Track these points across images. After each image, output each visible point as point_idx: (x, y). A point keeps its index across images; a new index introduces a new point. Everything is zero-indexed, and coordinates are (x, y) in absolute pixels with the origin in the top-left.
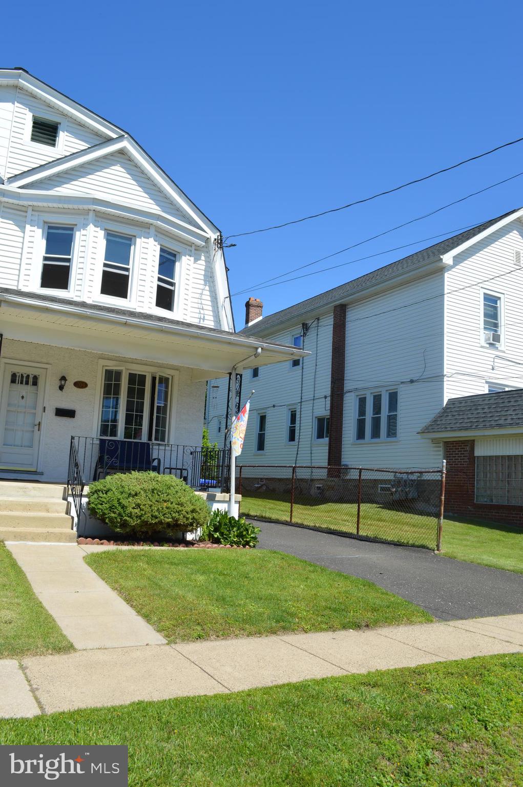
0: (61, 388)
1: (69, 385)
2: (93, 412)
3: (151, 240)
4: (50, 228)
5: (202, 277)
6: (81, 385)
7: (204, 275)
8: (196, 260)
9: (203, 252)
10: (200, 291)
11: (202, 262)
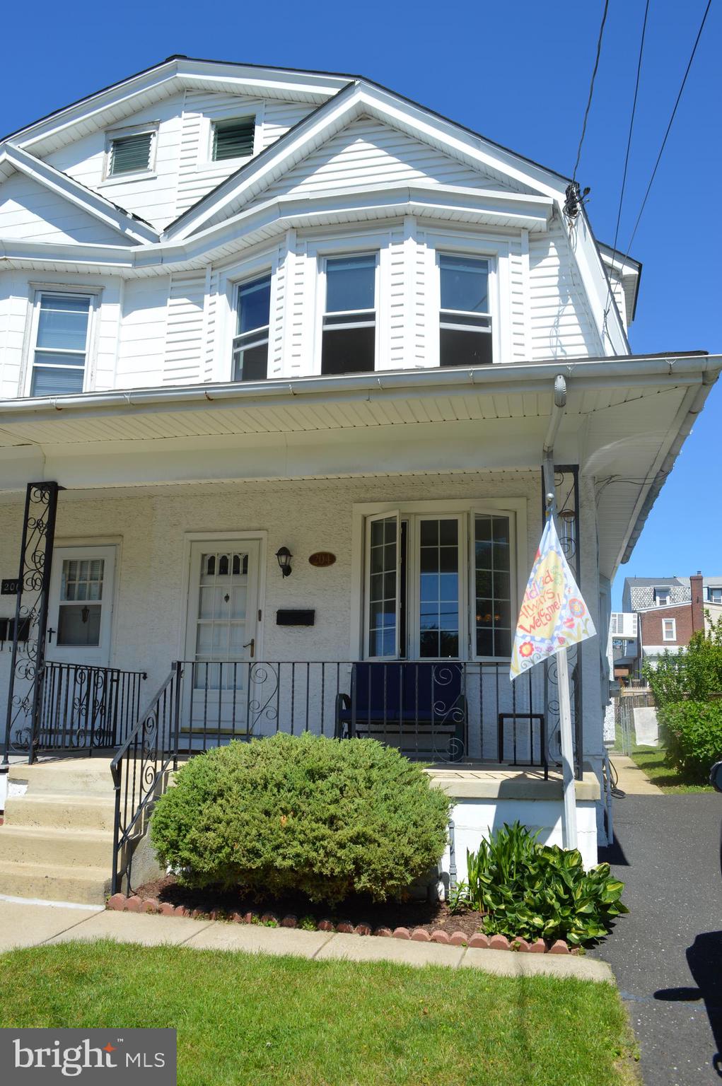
0: (287, 570)
1: (300, 562)
2: (350, 608)
3: (410, 244)
4: (242, 288)
5: (556, 291)
6: (322, 559)
7: (560, 285)
8: (534, 261)
9: (552, 239)
10: (551, 321)
11: (552, 260)
